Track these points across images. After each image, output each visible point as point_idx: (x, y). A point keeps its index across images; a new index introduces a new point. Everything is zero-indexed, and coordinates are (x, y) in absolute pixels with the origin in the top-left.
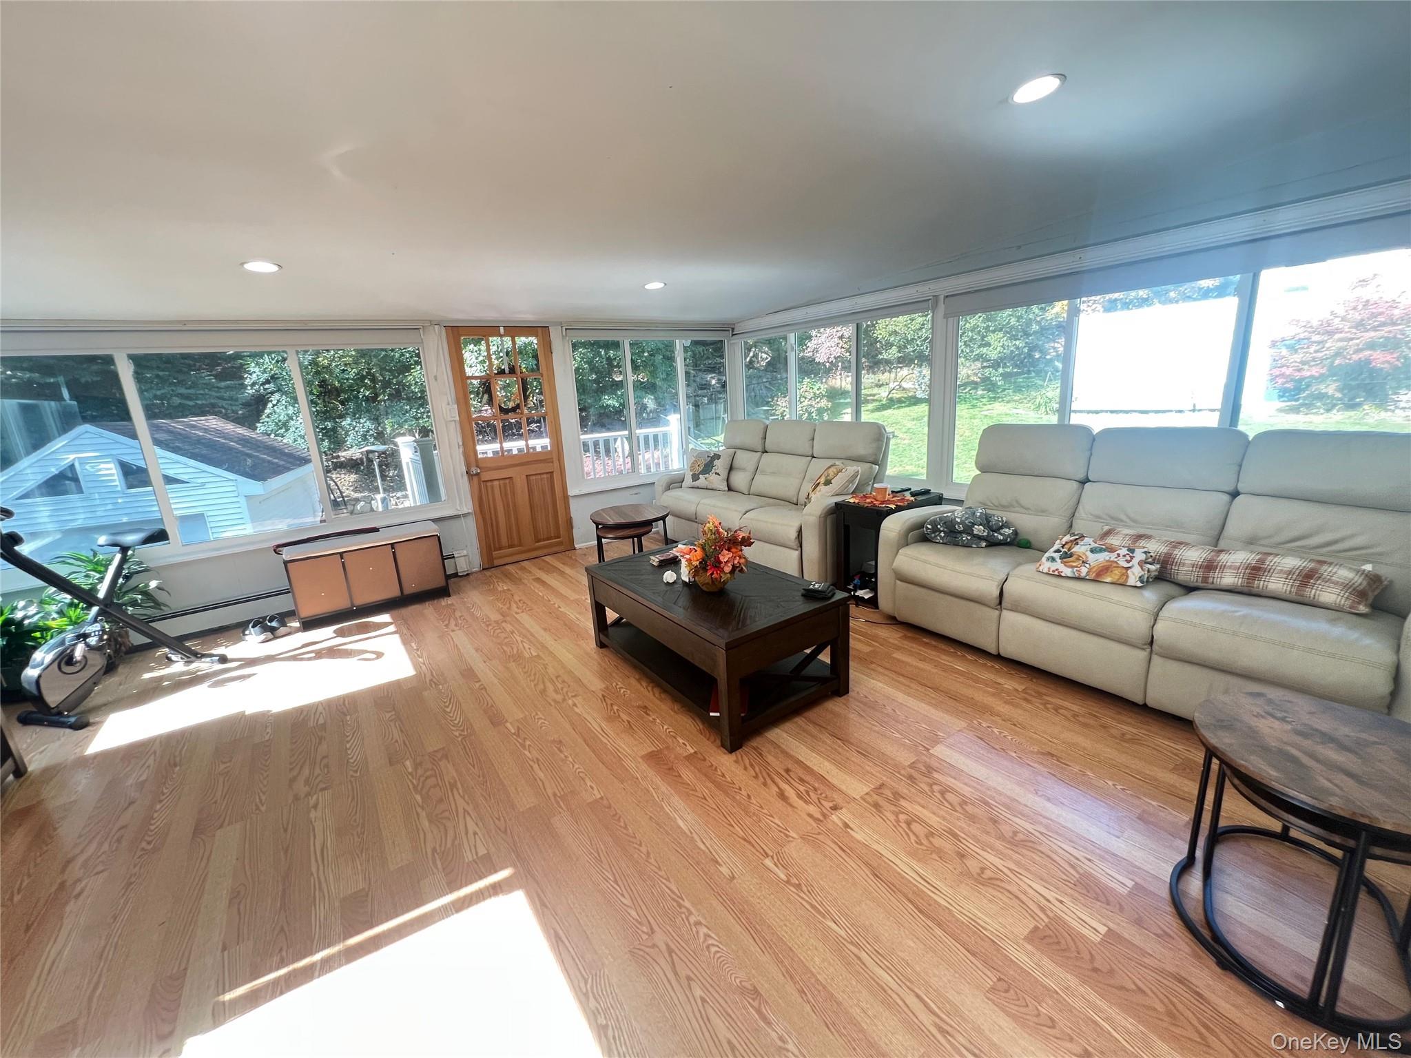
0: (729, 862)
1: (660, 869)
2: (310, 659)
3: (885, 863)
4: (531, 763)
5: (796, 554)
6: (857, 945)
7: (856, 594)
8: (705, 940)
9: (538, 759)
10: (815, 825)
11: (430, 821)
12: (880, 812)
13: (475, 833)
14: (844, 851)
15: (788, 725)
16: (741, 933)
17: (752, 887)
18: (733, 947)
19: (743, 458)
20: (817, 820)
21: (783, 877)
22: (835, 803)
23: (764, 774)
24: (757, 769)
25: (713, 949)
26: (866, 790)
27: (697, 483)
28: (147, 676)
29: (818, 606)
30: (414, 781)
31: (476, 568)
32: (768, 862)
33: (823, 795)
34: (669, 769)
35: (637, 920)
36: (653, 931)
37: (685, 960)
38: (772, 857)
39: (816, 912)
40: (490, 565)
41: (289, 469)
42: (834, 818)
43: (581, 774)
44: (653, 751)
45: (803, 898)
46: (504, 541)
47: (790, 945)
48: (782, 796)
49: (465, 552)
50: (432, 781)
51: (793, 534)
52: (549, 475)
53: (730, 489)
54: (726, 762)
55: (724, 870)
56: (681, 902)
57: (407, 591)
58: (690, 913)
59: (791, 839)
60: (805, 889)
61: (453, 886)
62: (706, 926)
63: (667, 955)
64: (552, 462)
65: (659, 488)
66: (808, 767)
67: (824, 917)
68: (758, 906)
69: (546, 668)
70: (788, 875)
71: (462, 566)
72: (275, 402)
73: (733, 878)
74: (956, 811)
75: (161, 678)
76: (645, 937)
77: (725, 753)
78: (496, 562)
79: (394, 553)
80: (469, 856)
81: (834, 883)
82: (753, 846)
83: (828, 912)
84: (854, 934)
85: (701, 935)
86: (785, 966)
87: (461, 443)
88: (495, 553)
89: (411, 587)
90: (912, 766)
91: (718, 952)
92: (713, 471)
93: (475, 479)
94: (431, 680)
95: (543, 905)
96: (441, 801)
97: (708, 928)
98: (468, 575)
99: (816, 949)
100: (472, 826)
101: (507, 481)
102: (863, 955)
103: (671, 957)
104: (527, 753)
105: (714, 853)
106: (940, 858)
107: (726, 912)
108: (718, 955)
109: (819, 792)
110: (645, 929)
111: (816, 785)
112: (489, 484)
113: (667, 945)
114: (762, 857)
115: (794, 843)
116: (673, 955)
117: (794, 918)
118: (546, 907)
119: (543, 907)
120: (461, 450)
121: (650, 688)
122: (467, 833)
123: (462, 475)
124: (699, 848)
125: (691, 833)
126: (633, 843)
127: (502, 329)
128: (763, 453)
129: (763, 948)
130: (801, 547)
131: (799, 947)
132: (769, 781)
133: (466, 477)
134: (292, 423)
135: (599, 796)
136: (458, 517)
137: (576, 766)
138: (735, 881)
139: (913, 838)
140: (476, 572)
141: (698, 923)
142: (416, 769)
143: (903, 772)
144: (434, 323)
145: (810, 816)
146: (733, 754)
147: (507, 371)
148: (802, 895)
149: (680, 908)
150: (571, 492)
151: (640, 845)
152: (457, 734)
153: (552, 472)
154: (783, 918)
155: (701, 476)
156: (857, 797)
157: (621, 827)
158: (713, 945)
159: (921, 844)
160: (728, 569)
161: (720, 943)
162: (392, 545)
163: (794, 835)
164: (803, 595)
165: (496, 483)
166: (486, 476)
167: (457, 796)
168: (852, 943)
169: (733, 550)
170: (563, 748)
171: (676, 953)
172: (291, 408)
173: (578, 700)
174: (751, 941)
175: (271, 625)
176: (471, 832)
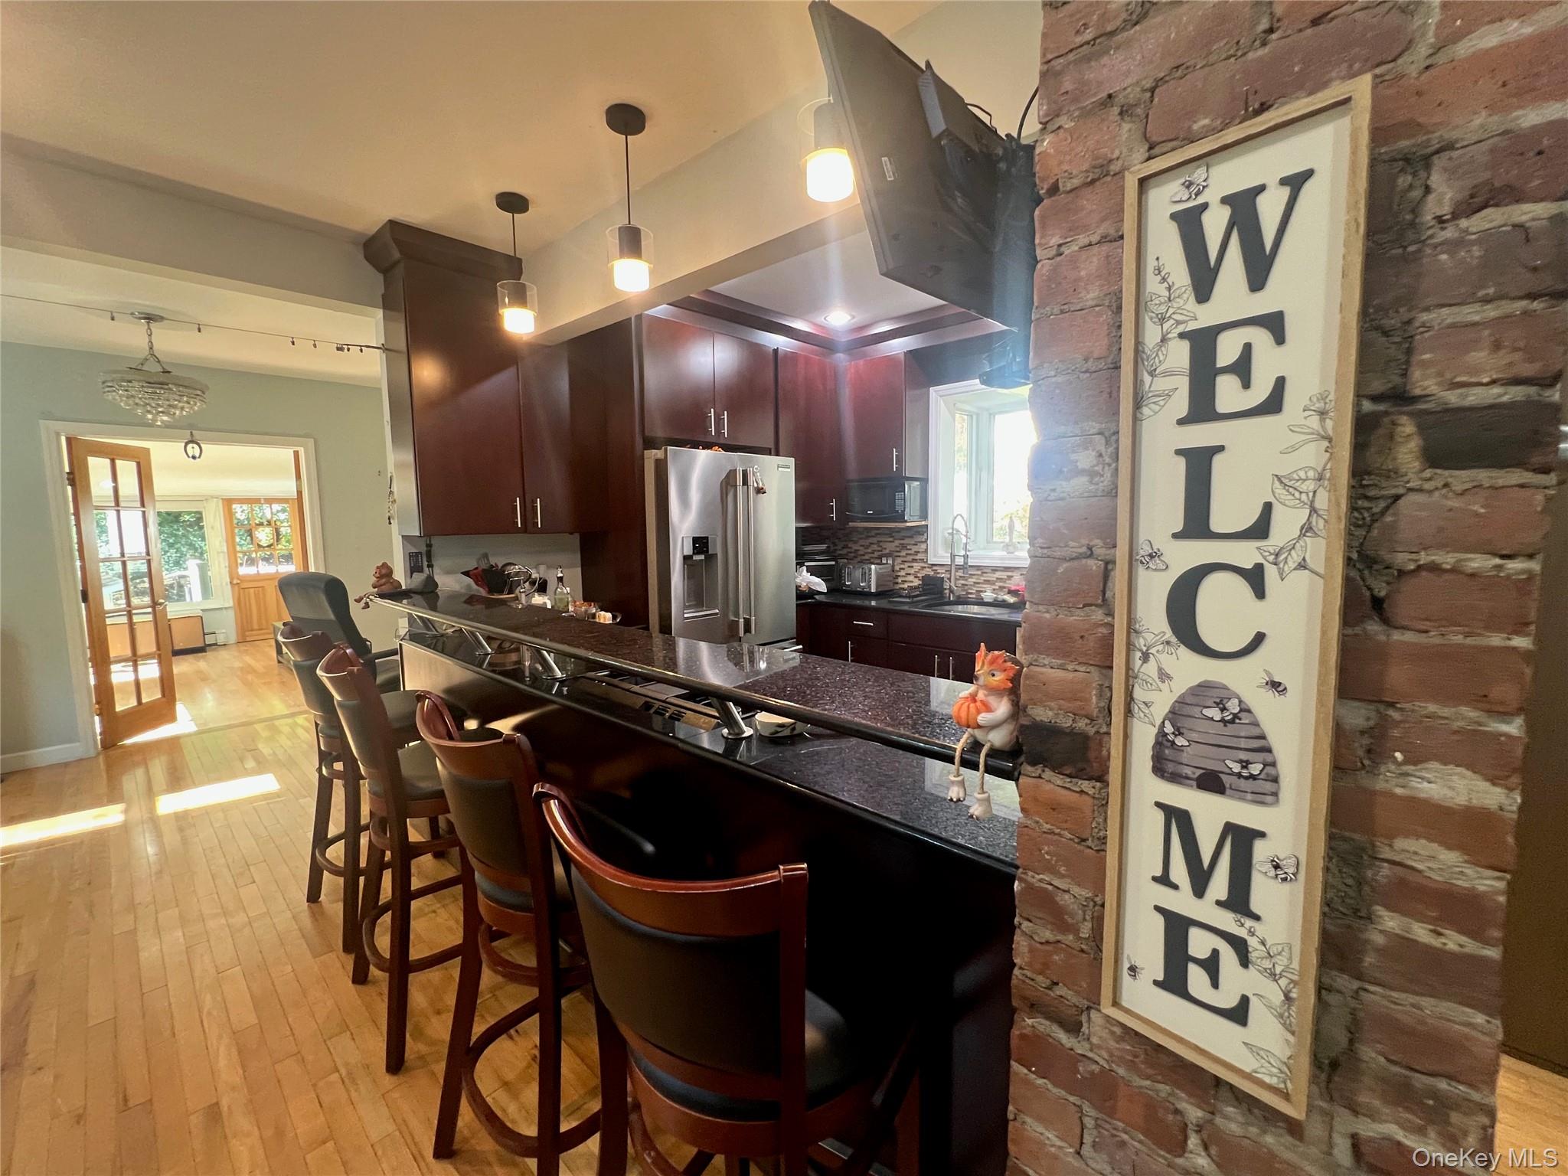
31: (232, 641)
40: (242, 641)
49: (225, 631)
71: (221, 640)
78: (248, 639)
87: (227, 564)
88: (247, 633)
93: (236, 586)
98: (225, 644)
101: (259, 588)
112: (246, 590)
120: (228, 568)
123: (227, 584)
127: (262, 501)
133: (229, 586)
136: (221, 609)
140: (232, 644)
144: (212, 497)
147: (265, 523)
166: (244, 585)
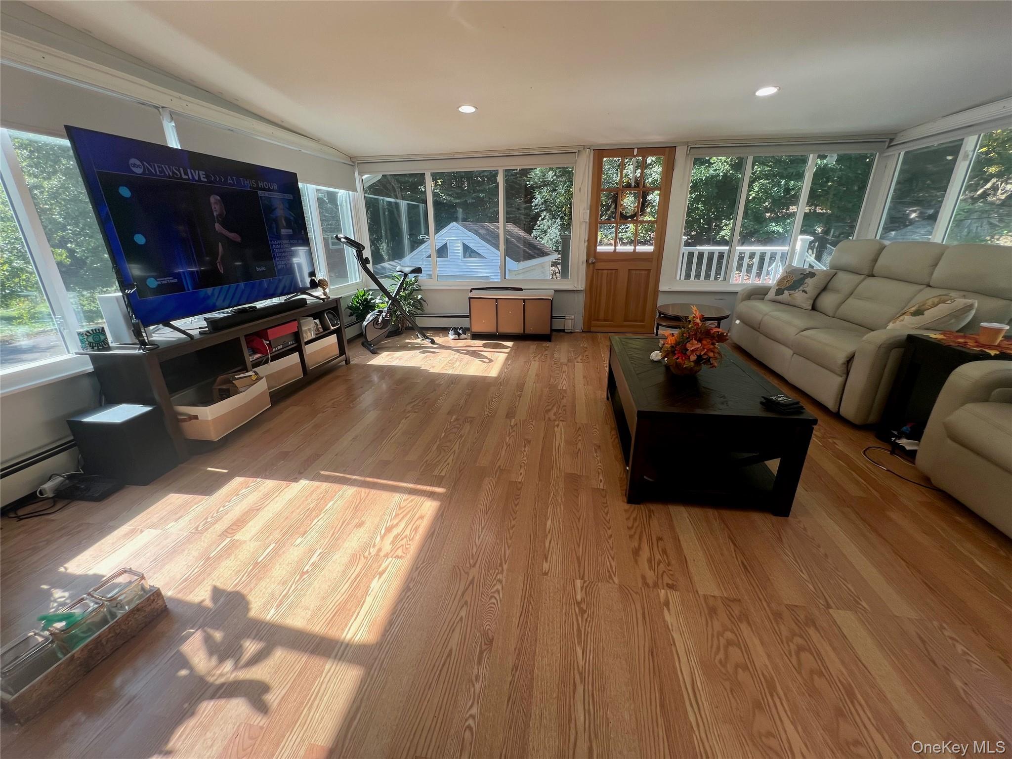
0: (554, 564)
1: (511, 538)
2: (463, 353)
3: (671, 651)
4: (505, 444)
5: (839, 380)
6: (583, 680)
7: (898, 441)
8: (494, 592)
9: (509, 445)
10: (640, 585)
11: (437, 448)
12: (711, 618)
13: (448, 464)
14: (644, 617)
15: (697, 511)
16: (517, 605)
17: (552, 587)
18: (505, 609)
19: (844, 281)
20: (646, 584)
21: (579, 598)
22: (675, 583)
23: (639, 531)
24: (636, 524)
25: (493, 600)
26: (717, 593)
27: (780, 298)
28: (407, 341)
29: (774, 416)
30: (449, 427)
31: (578, 329)
32: (579, 583)
33: (671, 572)
34: (575, 490)
35: (473, 555)
36: (474, 566)
37: (474, 593)
38: (585, 582)
39: (578, 635)
40: (588, 330)
41: (535, 257)
42: (662, 593)
43: (522, 464)
44: (577, 474)
45: (577, 620)
46: (602, 315)
47: (538, 637)
48: (636, 552)
49: (573, 317)
50: (455, 430)
51: (841, 358)
52: (646, 272)
53: (814, 308)
54: (619, 507)
55: (546, 566)
56: (504, 564)
57: (527, 332)
58: (502, 572)
59: (611, 581)
60: (586, 616)
61: (418, 481)
62: (502, 586)
63: (468, 583)
64: (652, 262)
65: (739, 297)
66: (680, 546)
67: (579, 643)
68: (544, 600)
69: (563, 398)
70: (583, 600)
71: (569, 326)
72: (543, 217)
73: (546, 574)
74: (800, 673)
75: (409, 343)
76: (468, 565)
77: (623, 501)
78: (593, 329)
79: (524, 305)
80: (436, 473)
81: (612, 630)
82: (579, 567)
83: (586, 642)
84: (589, 671)
85: (495, 588)
86: (522, 646)
87: (586, 239)
88: (593, 323)
89: (530, 330)
90: (791, 608)
91: (494, 604)
92: (801, 288)
93: (591, 267)
94: (500, 382)
95: (442, 515)
96: (450, 441)
97: (502, 588)
98: (571, 332)
99: (552, 654)
100: (450, 461)
101: (614, 272)
102: (580, 689)
103: (469, 585)
104: (508, 439)
105: (550, 553)
106: (732, 690)
107: (521, 588)
108: (493, 605)
109: (670, 568)
110: (471, 561)
111: (673, 562)
112: (600, 272)
113: (474, 578)
114: (578, 577)
115: (610, 585)
116: (471, 586)
117: (559, 625)
118: (442, 517)
119: (440, 516)
120: (586, 244)
121: (614, 437)
122: (445, 462)
123: (583, 264)
124: (544, 543)
125: (549, 532)
126: (512, 515)
127: (636, 150)
128: (869, 276)
129: (521, 623)
130: (848, 374)
131: (543, 643)
132: (637, 536)
133: (585, 266)
134: (549, 230)
135: (519, 480)
136: (574, 291)
137: (525, 458)
138: (545, 577)
139: (721, 655)
140: (578, 332)
141: (500, 581)
142: (454, 421)
143: (773, 605)
144: (584, 147)
145: (644, 578)
146: (630, 505)
147: (633, 185)
148: (580, 619)
149: (499, 566)
150: (662, 288)
151: (514, 520)
152: (486, 413)
153: (650, 270)
154: (551, 620)
155: (785, 291)
156: (701, 593)
157: (514, 503)
158: (496, 599)
159: (724, 666)
160: (693, 358)
161: (500, 601)
162: (524, 300)
163: (616, 580)
164: (762, 403)
165: (605, 272)
166: (599, 265)
167: (458, 442)
168: (581, 674)
169: (704, 342)
170: (527, 446)
171: (473, 587)
172: (550, 221)
173: (562, 424)
174: (518, 615)
175: (459, 332)
176: (447, 462)
